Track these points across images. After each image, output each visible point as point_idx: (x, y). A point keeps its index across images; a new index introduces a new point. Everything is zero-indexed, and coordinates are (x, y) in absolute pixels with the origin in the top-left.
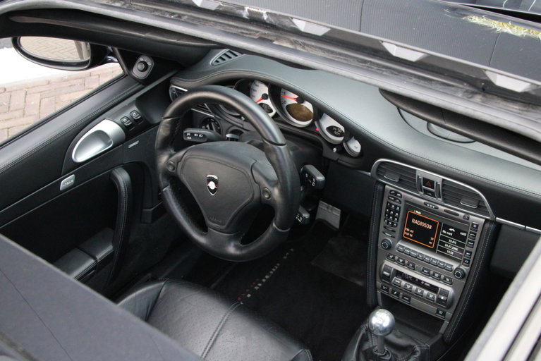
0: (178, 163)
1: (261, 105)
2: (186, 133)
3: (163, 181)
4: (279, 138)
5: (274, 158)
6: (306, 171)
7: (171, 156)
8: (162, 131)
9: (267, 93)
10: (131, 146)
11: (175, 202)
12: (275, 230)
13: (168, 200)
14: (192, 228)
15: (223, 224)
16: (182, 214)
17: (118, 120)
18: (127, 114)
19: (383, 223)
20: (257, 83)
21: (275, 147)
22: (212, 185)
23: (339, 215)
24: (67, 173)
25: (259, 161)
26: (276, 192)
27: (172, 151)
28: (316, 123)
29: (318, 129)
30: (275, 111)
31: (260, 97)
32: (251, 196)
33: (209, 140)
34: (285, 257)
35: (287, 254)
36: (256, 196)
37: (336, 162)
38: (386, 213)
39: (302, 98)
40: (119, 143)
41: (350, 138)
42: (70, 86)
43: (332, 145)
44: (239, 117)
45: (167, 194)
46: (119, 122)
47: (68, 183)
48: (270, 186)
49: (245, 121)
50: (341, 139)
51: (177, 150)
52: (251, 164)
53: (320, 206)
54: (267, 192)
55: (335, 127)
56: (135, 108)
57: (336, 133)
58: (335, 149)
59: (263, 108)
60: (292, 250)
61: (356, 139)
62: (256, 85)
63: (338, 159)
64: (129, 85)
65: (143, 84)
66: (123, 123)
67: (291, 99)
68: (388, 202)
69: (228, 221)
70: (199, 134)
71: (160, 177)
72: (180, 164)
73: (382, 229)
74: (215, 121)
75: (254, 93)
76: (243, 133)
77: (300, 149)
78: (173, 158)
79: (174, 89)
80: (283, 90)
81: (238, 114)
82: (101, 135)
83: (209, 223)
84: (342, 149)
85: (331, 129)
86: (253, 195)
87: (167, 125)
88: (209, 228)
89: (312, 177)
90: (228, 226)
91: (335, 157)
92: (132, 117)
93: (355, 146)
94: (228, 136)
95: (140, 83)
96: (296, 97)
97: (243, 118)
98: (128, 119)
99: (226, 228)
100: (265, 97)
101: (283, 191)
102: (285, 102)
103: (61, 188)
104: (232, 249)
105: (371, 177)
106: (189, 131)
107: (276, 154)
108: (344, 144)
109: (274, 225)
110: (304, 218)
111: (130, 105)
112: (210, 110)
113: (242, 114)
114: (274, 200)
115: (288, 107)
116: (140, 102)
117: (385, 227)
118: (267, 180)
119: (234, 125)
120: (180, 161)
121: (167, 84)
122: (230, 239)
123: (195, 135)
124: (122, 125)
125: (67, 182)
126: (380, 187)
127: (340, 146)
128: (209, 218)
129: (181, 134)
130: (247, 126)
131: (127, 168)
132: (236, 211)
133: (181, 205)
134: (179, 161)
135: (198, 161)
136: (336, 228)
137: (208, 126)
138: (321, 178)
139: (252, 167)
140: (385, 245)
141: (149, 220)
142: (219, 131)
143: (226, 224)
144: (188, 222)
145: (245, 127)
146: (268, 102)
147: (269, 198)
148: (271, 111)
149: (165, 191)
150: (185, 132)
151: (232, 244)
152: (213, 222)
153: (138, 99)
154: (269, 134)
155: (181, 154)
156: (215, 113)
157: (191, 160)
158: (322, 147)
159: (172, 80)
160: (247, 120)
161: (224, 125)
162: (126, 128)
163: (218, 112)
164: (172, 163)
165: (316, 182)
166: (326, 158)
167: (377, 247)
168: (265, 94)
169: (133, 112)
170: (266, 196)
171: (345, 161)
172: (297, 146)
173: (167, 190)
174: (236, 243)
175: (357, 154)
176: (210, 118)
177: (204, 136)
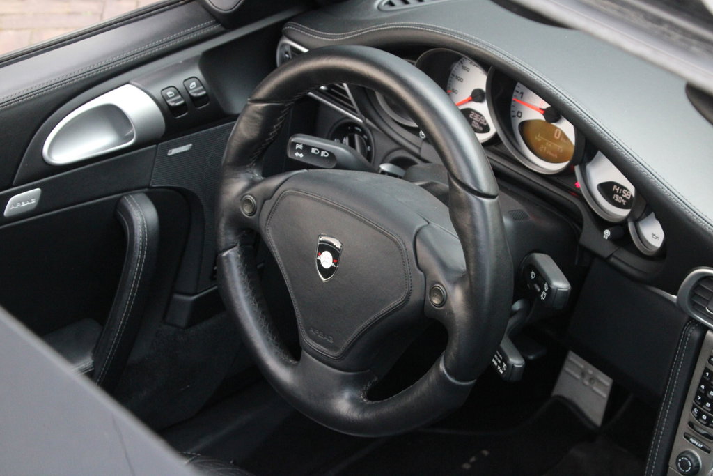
0: (264, 201)
1: (467, 113)
2: (294, 144)
3: (226, 236)
4: (485, 181)
5: (465, 222)
6: (534, 267)
7: (253, 183)
8: (244, 130)
9: (484, 88)
10: (174, 151)
11: (244, 283)
12: (441, 377)
13: (228, 277)
14: (270, 347)
15: (333, 347)
16: (253, 312)
17: (156, 91)
18: (178, 82)
19: (688, 414)
20: (468, 63)
21: (472, 198)
22: (326, 260)
23: (605, 395)
24: (27, 181)
25: (435, 225)
26: (457, 297)
27: (257, 175)
28: (577, 169)
29: (580, 184)
30: (493, 129)
31: (468, 94)
32: (403, 296)
33: (339, 166)
34: (466, 466)
35: (473, 459)
36: (416, 296)
37: (605, 261)
38: (698, 393)
39: (557, 111)
40: (149, 141)
41: (646, 213)
42: (70, 14)
43: (602, 223)
44: (415, 131)
45: (230, 265)
46: (158, 96)
47: (23, 204)
48: (449, 281)
49: (425, 140)
50: (624, 213)
51: (268, 173)
52: (417, 227)
53: (567, 368)
54: (439, 291)
55: (618, 185)
56: (197, 72)
57: (617, 198)
58: (607, 233)
59: (470, 121)
60: (486, 453)
61: (658, 218)
62: (464, 68)
63: (611, 256)
64: (192, 22)
65: (223, 25)
66: (165, 98)
67: (532, 109)
68: (706, 370)
69: (346, 343)
70: (321, 150)
71: (222, 225)
72: (268, 204)
73: (683, 427)
74: (363, 133)
75: (458, 86)
76: (415, 163)
77: (531, 219)
78: (256, 189)
79: (287, 49)
80: (520, 87)
81: (414, 125)
82: (113, 115)
83: (307, 340)
84: (623, 235)
85: (608, 189)
86: (409, 294)
87: (257, 116)
88: (304, 352)
89: (542, 279)
90: (344, 354)
91: (605, 250)
92: (187, 90)
93: (653, 234)
94: (384, 167)
95: (217, 22)
96: (546, 105)
97: (422, 133)
98: (178, 92)
99: (341, 358)
100: (477, 96)
101: (472, 298)
102: (519, 114)
103: (6, 213)
104: (344, 405)
105: (676, 307)
106: (301, 140)
107: (473, 215)
108: (630, 226)
109: (442, 367)
110: (511, 368)
111: (188, 64)
112: (355, 106)
113: (422, 126)
114: (451, 313)
115: (524, 125)
116: (209, 62)
117: (691, 424)
118: (444, 266)
119: (402, 147)
120: (270, 198)
121: (276, 33)
122: (345, 383)
123: (313, 150)
124: (162, 104)
125: (23, 201)
126: (695, 333)
127: (620, 227)
128: (307, 331)
129: (282, 142)
130: (427, 151)
131: (157, 198)
132: (366, 323)
133: (254, 292)
134: (267, 197)
135: (306, 204)
136: (594, 425)
137: (346, 140)
138: (561, 284)
139: (418, 232)
140: (684, 465)
141: (182, 319)
142: (369, 156)
143: (342, 348)
144: (263, 332)
145: (423, 155)
146: (483, 108)
147: (440, 305)
148: (486, 129)
149: (227, 257)
150: (293, 140)
151: (347, 394)
152: (315, 340)
153: (208, 55)
154: (464, 169)
155: (275, 182)
156: (365, 114)
157: (292, 199)
158: (581, 225)
159: (288, 28)
160: (430, 139)
161: (382, 145)
162: (169, 111)
163: (372, 113)
164: (251, 198)
165: (550, 291)
166: (585, 250)
167: (666, 466)
168: (480, 90)
169: (191, 80)
170: (436, 301)
171: (625, 260)
172: (525, 211)
173: (232, 257)
174: (355, 394)
175: (654, 250)
176: (355, 124)
177: (332, 156)
